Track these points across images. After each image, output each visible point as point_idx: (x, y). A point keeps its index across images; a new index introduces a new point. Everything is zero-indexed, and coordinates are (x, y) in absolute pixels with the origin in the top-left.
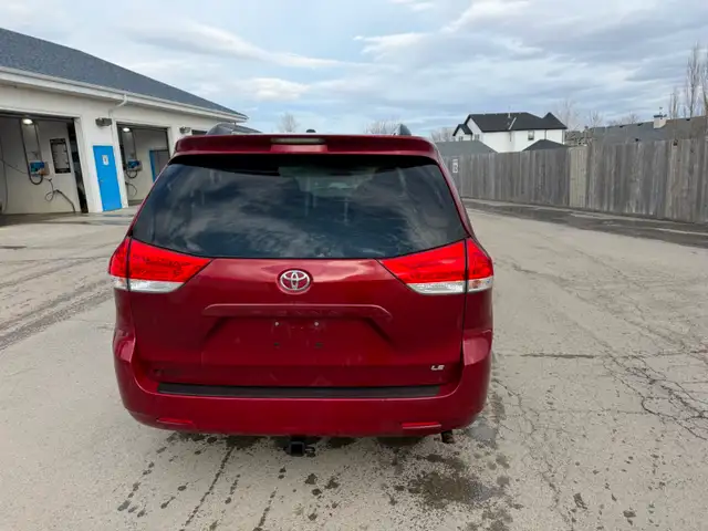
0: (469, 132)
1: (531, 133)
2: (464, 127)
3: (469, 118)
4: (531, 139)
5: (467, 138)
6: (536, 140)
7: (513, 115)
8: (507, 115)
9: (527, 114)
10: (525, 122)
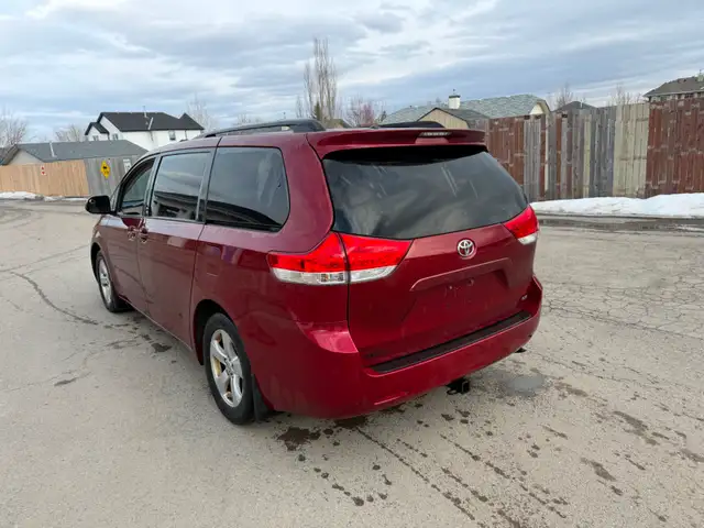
0: (104, 131)
1: (172, 133)
2: (98, 125)
3: (102, 115)
4: (173, 139)
5: (103, 138)
6: (178, 139)
7: (150, 115)
8: (143, 114)
9: (162, 114)
10: (162, 122)
